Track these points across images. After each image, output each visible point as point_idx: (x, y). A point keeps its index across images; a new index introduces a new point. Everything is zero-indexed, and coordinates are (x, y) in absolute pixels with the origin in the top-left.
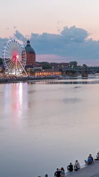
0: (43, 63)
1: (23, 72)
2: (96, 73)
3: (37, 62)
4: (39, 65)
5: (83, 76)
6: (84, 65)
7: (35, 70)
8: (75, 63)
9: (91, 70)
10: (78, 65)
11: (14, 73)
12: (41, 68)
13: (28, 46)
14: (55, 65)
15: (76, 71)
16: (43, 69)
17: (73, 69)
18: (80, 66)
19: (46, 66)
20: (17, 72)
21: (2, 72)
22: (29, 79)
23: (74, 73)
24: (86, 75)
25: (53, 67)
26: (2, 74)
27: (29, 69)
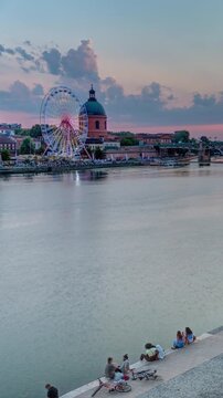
0: (123, 133)
1: (83, 153)
3: (109, 133)
4: (113, 138)
5: (201, 160)
6: (204, 139)
7: (107, 148)
8: (184, 136)
9: (216, 147)
10: (191, 138)
11: (64, 155)
12: (118, 144)
13: (92, 100)
14: (145, 136)
15: (187, 150)
16: (122, 145)
17: (181, 145)
18: (193, 140)
19: (127, 140)
20: (69, 153)
21: (40, 152)
22: (94, 166)
23: (182, 153)
24: (206, 158)
25: (141, 142)
26: (39, 157)
27: (93, 146)
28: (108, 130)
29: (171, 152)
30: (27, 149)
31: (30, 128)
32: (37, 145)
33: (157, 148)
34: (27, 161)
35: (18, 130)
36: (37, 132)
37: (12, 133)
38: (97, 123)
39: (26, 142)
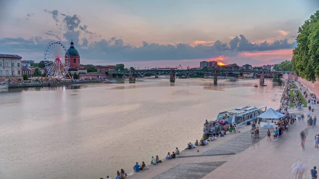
0: (89, 66)
1: (67, 76)
2: (144, 76)
3: (81, 65)
4: (83, 68)
5: (130, 79)
6: (132, 68)
7: (80, 73)
8: (121, 67)
9: (139, 73)
10: (125, 68)
11: (57, 77)
12: (86, 71)
13: (72, 47)
14: (100, 67)
15: (123, 75)
16: (88, 72)
17: (119, 72)
18: (126, 69)
19: (91, 69)
20: (59, 76)
21: (44, 75)
22: (73, 82)
23: (120, 76)
24: (133, 78)
25: (98, 70)
26: (44, 78)
27: (73, 72)
28: (80, 64)
29: (114, 76)
30: (37, 74)
31: (39, 62)
32: (43, 72)
33: (107, 73)
34: (37, 80)
35: (32, 64)
36: (42, 65)
37: (29, 65)
38: (75, 60)
39: (37, 70)
